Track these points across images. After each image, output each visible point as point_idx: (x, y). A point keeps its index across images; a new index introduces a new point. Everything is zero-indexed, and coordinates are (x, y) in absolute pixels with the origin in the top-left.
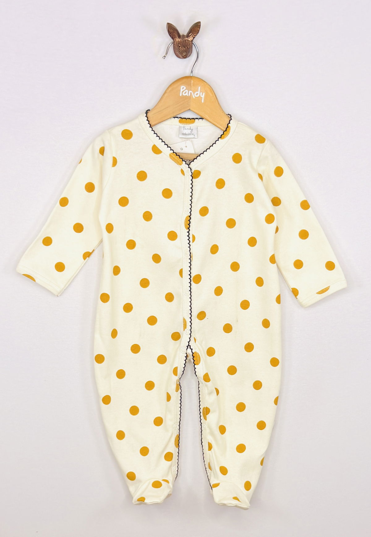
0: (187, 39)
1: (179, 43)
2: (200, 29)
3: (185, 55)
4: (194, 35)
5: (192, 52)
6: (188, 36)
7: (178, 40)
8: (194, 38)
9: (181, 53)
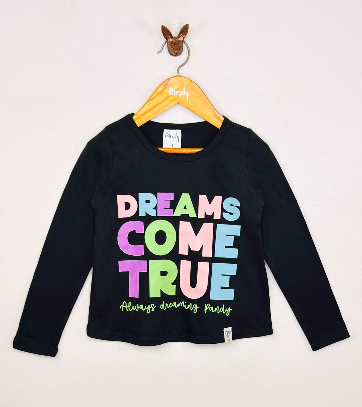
0: (178, 39)
1: (172, 42)
2: (188, 30)
3: (177, 52)
4: (184, 36)
5: (182, 51)
6: (179, 37)
7: (170, 40)
8: (184, 38)
9: (174, 51)
